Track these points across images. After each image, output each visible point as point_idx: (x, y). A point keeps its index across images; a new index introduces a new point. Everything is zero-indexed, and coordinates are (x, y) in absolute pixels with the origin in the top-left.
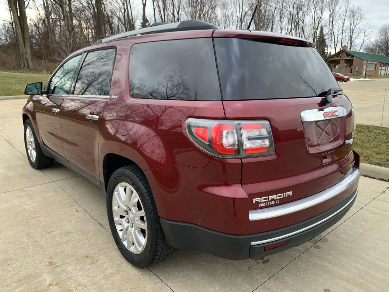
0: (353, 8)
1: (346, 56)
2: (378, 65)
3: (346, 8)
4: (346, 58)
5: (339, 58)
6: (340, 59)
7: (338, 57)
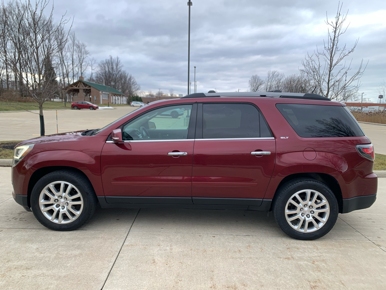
0: (78, 43)
1: (84, 86)
2: (110, 95)
3: (72, 42)
4: (84, 88)
5: (77, 88)
6: (79, 88)
7: (76, 86)
